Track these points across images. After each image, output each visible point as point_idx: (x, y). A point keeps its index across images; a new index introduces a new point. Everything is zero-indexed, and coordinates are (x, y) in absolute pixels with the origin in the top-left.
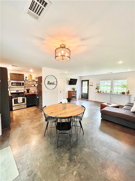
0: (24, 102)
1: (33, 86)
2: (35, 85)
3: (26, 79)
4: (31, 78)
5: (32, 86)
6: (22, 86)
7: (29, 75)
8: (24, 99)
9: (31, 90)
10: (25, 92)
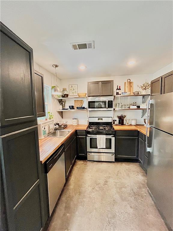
0: (110, 148)
1: (135, 107)
2: (139, 107)
3: (118, 91)
4: (130, 89)
5: (132, 107)
6: (109, 109)
7: (125, 83)
8: (110, 139)
9: (128, 118)
10: (116, 123)
